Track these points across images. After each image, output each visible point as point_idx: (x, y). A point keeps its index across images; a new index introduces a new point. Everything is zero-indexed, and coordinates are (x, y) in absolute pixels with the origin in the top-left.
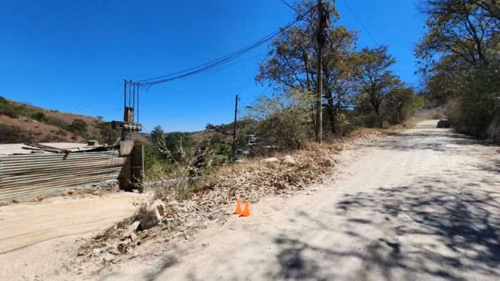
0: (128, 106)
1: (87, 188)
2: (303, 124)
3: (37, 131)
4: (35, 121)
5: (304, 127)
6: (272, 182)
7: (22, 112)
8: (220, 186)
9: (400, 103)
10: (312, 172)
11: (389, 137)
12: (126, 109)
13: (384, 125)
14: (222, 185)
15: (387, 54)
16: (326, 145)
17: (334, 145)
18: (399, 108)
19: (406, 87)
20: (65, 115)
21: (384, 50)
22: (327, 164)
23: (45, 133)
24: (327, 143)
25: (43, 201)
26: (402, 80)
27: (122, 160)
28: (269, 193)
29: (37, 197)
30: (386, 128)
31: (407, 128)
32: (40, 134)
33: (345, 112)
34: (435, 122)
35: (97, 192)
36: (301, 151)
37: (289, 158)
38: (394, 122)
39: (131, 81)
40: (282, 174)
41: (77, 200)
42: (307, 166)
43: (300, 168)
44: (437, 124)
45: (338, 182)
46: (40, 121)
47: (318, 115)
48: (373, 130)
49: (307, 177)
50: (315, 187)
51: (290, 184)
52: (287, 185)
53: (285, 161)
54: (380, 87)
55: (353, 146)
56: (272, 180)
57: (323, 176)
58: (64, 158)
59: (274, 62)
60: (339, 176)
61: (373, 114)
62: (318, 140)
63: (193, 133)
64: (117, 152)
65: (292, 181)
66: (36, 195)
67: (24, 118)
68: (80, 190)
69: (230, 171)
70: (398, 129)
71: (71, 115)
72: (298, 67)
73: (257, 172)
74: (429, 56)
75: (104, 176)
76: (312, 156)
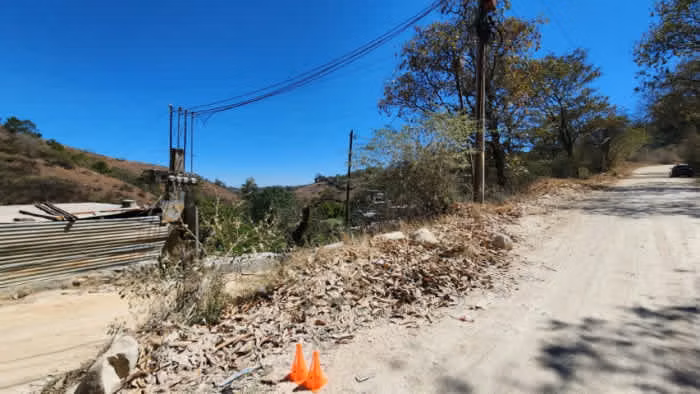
0: (174, 146)
1: (105, 275)
2: (453, 171)
3: (96, 185)
4: (95, 173)
5: (454, 177)
6: (388, 285)
7: (82, 162)
8: (283, 294)
9: (606, 140)
10: (469, 261)
11: (594, 192)
12: (173, 152)
13: (581, 174)
14: (289, 290)
15: (586, 63)
16: (492, 208)
17: (505, 207)
18: (606, 148)
19: (618, 115)
20: (133, 164)
21: (582, 57)
22: (498, 244)
23: (106, 189)
24: (493, 203)
25: (27, 298)
26: (612, 103)
27: (165, 230)
28: (380, 314)
29: (18, 292)
30: (585, 179)
31: (619, 178)
32: (100, 189)
33: (520, 154)
34: (667, 168)
35: (122, 281)
36: (448, 218)
37: (427, 234)
38: (597, 168)
39: (180, 109)
40: (409, 268)
41: (85, 296)
42: (460, 250)
43: (448, 254)
44: (670, 171)
45: (524, 286)
46: (101, 173)
47: (478, 157)
48: (567, 182)
49: (461, 273)
50: (478, 297)
51: (426, 293)
52: (418, 293)
53: (418, 239)
54: (575, 115)
55: (537, 209)
56: (390, 281)
57: (491, 270)
58: (67, 229)
59: (406, 79)
60: (525, 270)
61: (562, 156)
62: (477, 199)
63: (297, 188)
64: (157, 218)
65: (429, 284)
66: (17, 289)
67: (83, 169)
68: (92, 278)
69: (310, 259)
70: (605, 180)
71: (140, 164)
72: (442, 85)
73: (362, 262)
74: (661, 61)
75: (137, 256)
76: (469, 228)
